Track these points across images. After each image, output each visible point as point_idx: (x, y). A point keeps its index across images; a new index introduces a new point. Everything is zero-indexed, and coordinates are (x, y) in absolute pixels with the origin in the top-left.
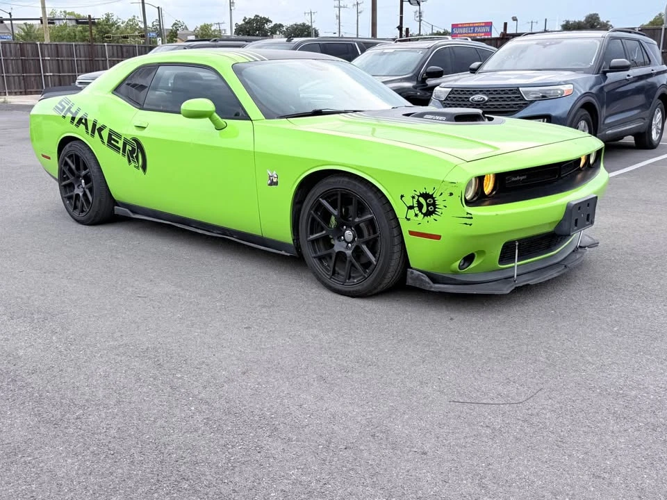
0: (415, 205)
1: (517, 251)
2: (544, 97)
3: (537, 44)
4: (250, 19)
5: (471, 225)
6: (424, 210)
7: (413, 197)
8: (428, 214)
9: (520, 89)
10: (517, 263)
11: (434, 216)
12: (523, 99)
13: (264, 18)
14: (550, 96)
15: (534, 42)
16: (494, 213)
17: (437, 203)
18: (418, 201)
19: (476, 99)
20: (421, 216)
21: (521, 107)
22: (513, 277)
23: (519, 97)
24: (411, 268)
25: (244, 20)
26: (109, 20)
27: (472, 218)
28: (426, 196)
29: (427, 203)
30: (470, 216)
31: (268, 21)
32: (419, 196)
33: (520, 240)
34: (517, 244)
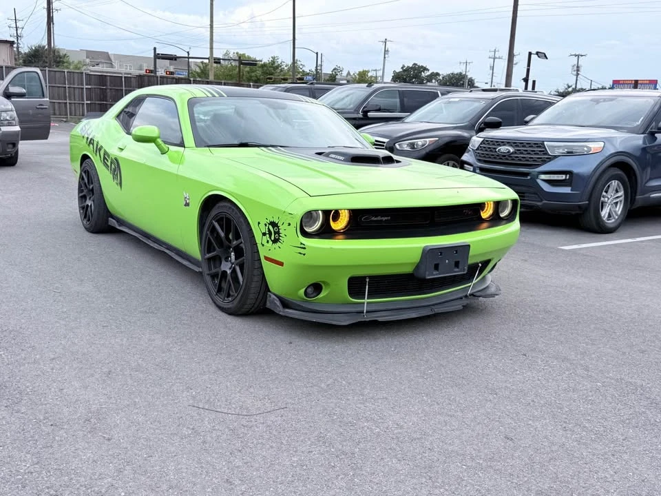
0: (267, 232)
1: (367, 287)
2: (570, 153)
3: (592, 100)
4: (408, 67)
5: (304, 254)
6: (273, 238)
7: (266, 225)
8: (275, 241)
9: (545, 143)
10: (366, 300)
11: (279, 244)
12: (546, 153)
13: (422, 67)
14: (576, 152)
15: (590, 98)
16: (328, 246)
17: (281, 231)
18: (269, 228)
19: (502, 151)
20: (271, 242)
21: (544, 162)
22: (363, 312)
23: (543, 151)
24: (270, 292)
25: (402, 68)
26: (274, 63)
27: (304, 248)
28: (274, 224)
29: (274, 231)
30: (304, 246)
31: (425, 69)
32: (269, 224)
33: (371, 277)
34: (367, 280)
